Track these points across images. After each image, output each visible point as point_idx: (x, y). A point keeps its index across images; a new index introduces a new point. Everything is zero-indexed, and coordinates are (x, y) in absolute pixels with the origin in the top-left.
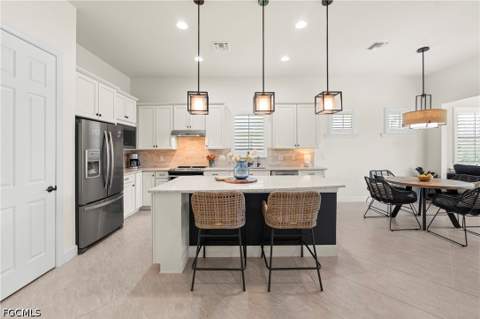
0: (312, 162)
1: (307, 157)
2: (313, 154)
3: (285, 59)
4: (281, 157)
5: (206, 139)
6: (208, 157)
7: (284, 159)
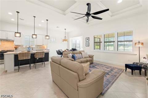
0: (47, 48)
1: (46, 47)
2: (47, 47)
3: (40, 25)
4: (39, 47)
5: (14, 42)
6: (15, 47)
7: (40, 48)
